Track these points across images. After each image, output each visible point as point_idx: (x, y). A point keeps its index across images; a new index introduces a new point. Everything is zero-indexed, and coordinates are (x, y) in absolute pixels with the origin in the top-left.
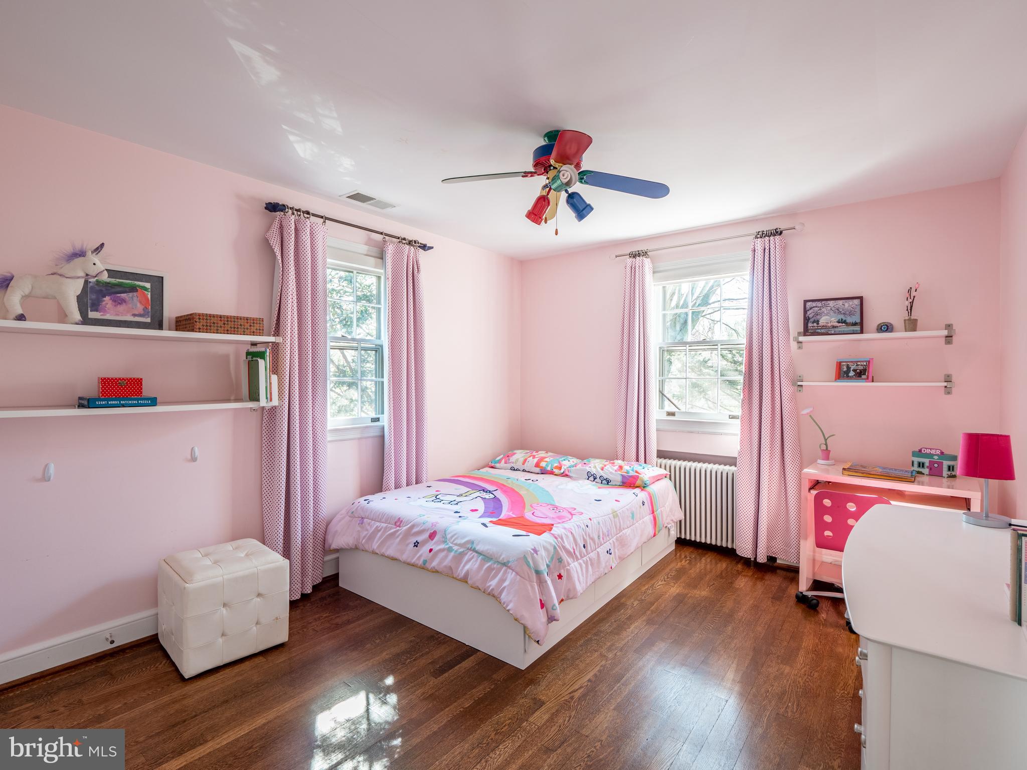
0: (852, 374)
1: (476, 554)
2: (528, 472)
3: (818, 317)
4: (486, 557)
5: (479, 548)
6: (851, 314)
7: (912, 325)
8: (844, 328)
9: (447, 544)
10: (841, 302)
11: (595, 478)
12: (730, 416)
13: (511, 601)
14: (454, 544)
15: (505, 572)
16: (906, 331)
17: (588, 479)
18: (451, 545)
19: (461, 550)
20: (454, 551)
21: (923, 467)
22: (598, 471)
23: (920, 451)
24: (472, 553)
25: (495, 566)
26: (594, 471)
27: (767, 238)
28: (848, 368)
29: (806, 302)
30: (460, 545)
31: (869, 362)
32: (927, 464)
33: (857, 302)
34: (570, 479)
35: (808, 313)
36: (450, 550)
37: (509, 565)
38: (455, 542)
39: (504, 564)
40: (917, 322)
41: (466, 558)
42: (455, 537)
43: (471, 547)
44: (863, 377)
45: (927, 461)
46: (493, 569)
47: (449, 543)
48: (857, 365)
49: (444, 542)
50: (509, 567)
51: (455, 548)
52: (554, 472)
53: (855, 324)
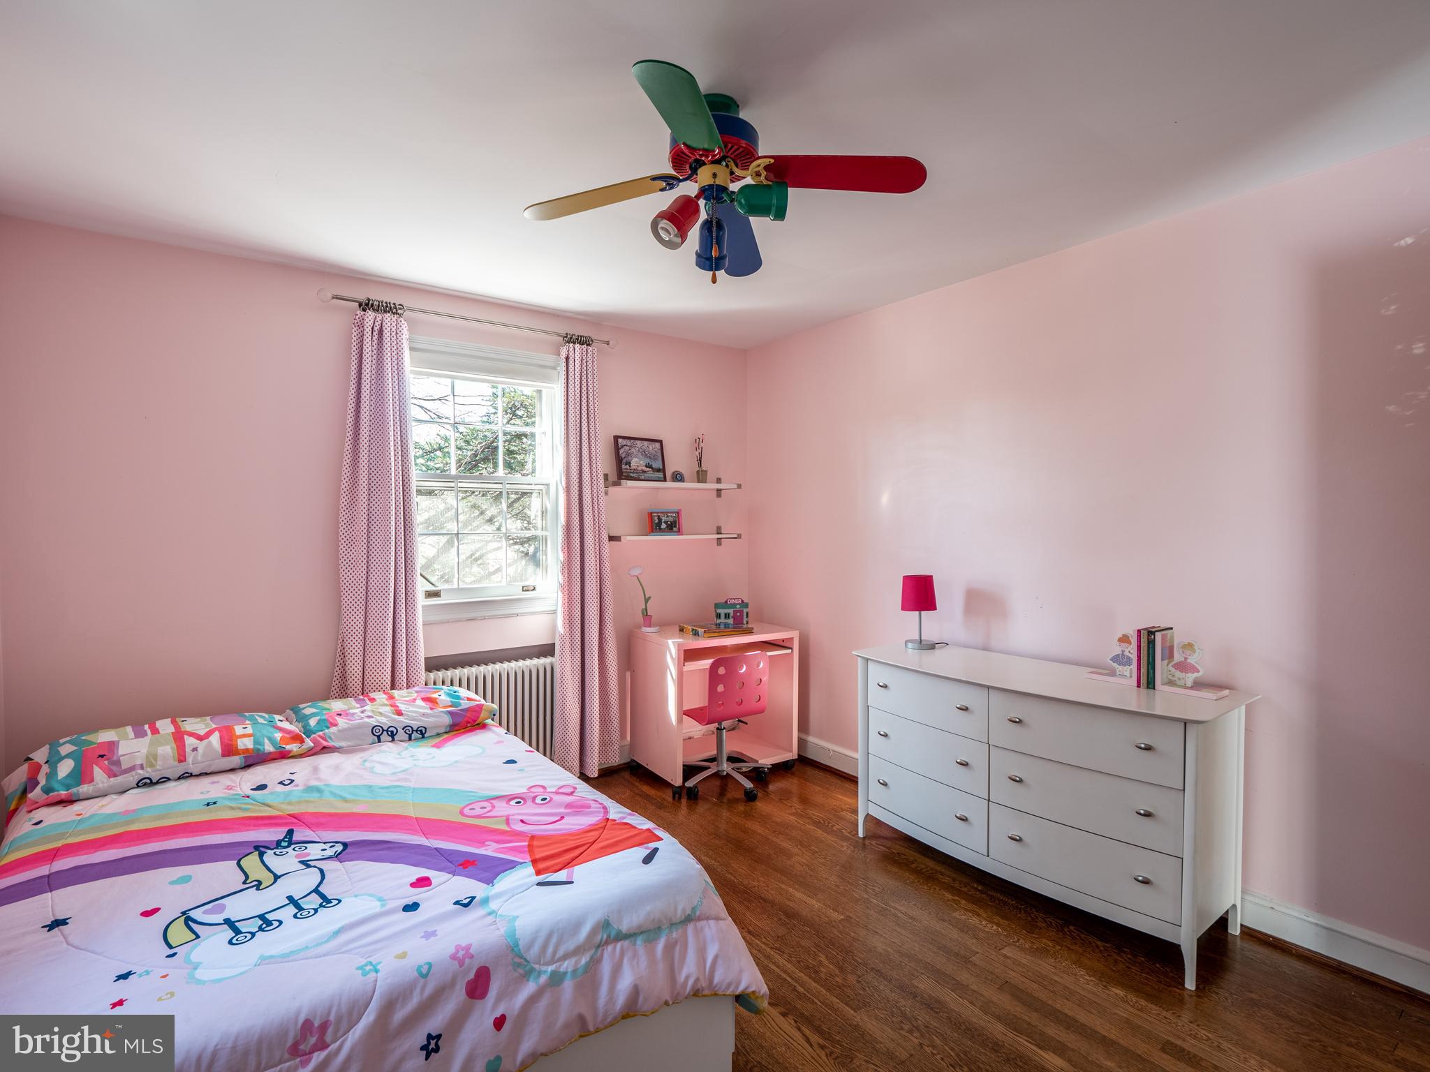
0: (664, 526)
1: (626, 943)
2: (201, 775)
3: (630, 458)
4: (649, 932)
5: (625, 926)
6: (655, 459)
7: (701, 476)
8: (651, 474)
9: (539, 973)
10: (646, 443)
11: (393, 735)
12: (523, 587)
13: (741, 971)
14: (557, 961)
15: (698, 932)
16: (698, 482)
17: (379, 741)
18: (550, 969)
19: (584, 960)
20: (569, 976)
21: (729, 617)
22: (394, 720)
23: (726, 602)
24: (615, 948)
25: (674, 935)
26: (385, 721)
27: (571, 345)
28: (660, 520)
29: (616, 438)
30: (578, 951)
31: (678, 513)
32: (732, 614)
33: (658, 445)
34: (336, 754)
35: (621, 451)
36: (556, 979)
37: (698, 913)
38: (561, 953)
39: (688, 919)
40: (706, 474)
41: (606, 968)
42: (554, 940)
43: (609, 936)
44: (675, 529)
45: (731, 611)
46: (676, 942)
47: (544, 968)
48: (668, 517)
49: (526, 976)
50: (699, 919)
51: (567, 966)
52: (290, 752)
53: (659, 470)
